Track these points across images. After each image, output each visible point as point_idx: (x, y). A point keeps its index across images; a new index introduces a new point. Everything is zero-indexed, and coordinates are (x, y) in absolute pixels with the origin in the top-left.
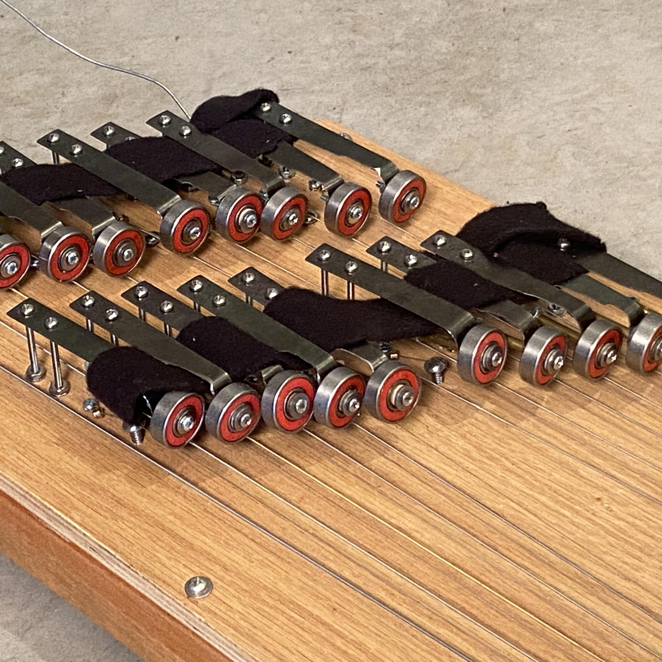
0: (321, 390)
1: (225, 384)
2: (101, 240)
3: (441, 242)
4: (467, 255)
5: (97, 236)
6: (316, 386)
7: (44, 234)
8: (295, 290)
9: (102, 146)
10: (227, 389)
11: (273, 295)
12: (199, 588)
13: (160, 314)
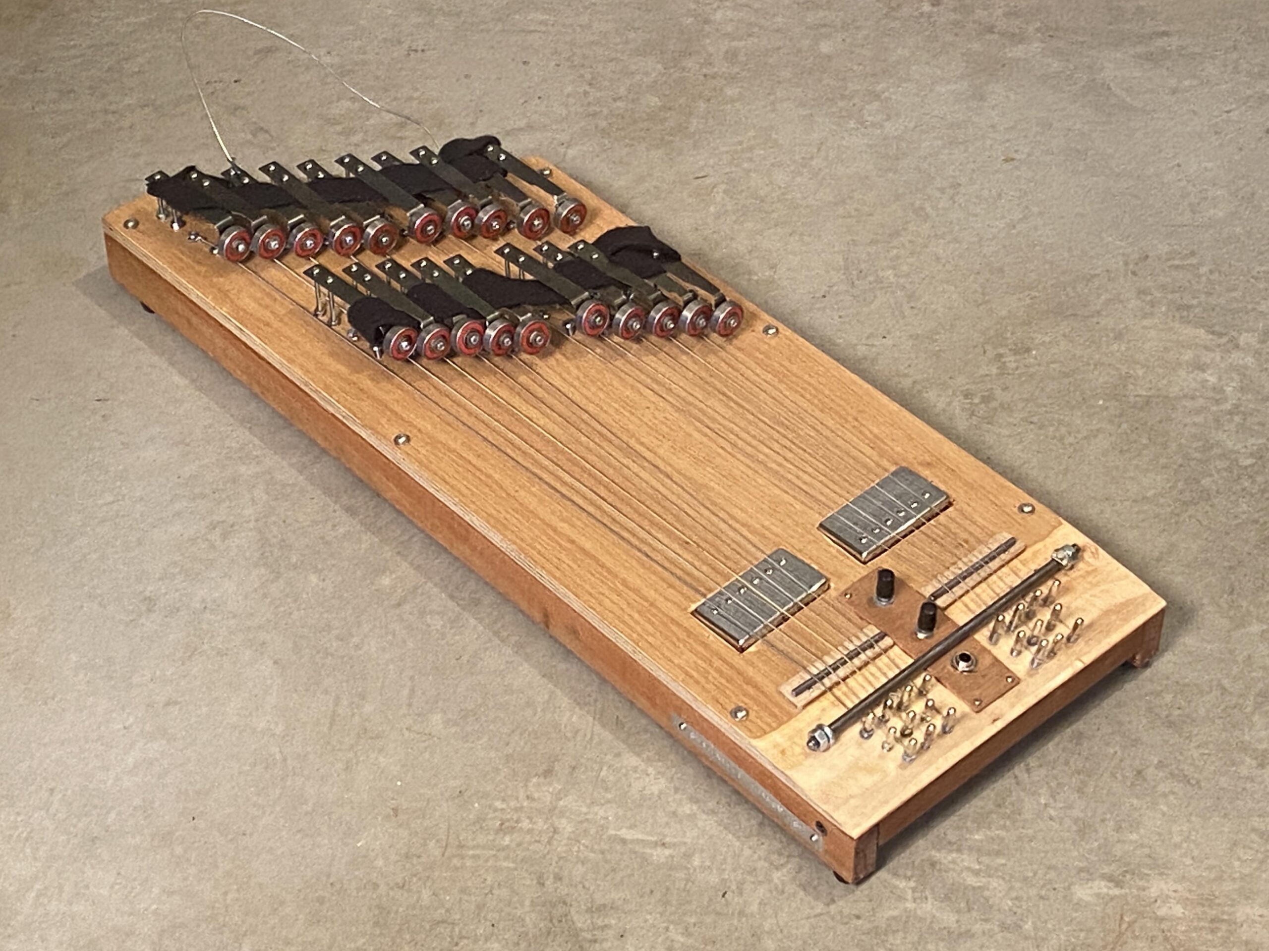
0: (488, 331)
1: (431, 323)
2: (369, 230)
3: (581, 246)
4: (595, 256)
5: (367, 226)
6: (485, 328)
7: (332, 223)
8: (482, 271)
9: (378, 167)
10: (431, 327)
11: (469, 272)
12: (401, 441)
13: (398, 279)
